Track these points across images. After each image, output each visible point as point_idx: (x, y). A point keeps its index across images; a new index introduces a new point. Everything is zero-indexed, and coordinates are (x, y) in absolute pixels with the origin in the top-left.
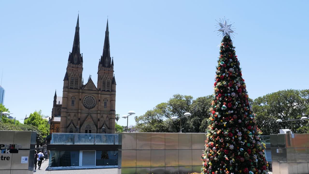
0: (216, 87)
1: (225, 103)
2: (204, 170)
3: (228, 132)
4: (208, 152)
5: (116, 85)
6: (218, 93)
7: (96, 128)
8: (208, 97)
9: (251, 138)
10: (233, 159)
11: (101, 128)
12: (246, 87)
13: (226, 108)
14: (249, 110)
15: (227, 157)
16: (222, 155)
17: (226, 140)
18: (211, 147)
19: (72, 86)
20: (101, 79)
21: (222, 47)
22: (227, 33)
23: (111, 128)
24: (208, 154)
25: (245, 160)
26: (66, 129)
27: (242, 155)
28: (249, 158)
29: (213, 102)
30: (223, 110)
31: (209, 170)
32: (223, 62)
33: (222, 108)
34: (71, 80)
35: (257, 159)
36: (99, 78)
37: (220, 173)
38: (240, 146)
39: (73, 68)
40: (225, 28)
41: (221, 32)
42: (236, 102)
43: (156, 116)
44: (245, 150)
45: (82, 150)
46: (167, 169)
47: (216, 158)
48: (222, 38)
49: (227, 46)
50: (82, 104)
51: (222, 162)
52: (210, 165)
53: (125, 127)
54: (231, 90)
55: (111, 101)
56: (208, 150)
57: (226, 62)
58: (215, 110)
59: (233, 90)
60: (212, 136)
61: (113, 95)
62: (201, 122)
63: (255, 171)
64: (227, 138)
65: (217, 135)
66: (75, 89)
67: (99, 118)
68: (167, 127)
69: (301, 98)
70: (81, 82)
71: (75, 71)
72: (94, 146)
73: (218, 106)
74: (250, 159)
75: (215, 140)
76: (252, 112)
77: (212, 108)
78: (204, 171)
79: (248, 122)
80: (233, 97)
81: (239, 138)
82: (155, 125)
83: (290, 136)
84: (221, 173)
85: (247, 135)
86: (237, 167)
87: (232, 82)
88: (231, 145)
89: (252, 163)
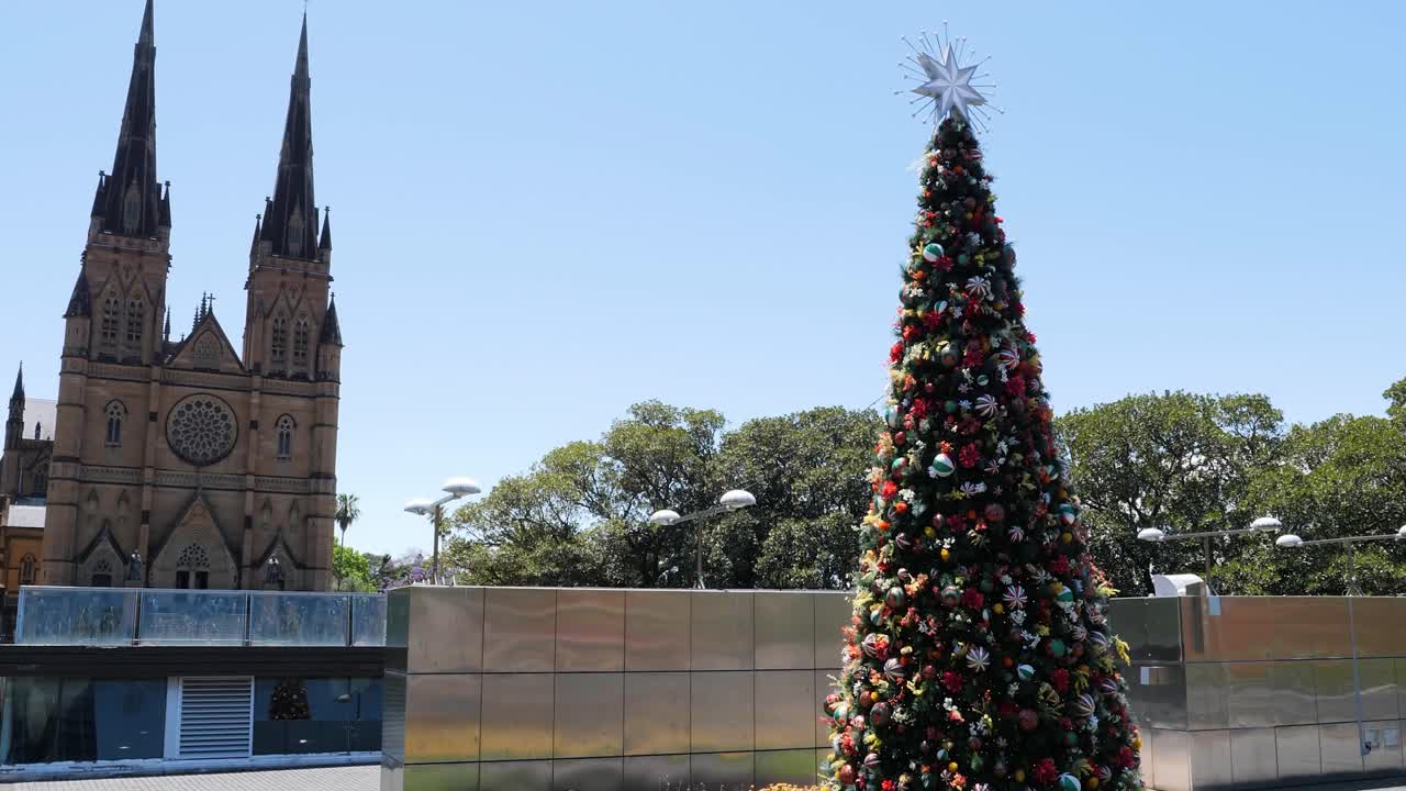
0: (900, 369)
1: (948, 445)
2: (840, 769)
3: (961, 588)
4: (859, 684)
5: (341, 346)
6: (908, 394)
7: (232, 565)
8: (797, 419)
9: (1069, 614)
10: (986, 716)
11: (258, 563)
12: (1041, 371)
13: (951, 469)
14: (1057, 482)
15: (955, 707)
16: (932, 699)
17: (951, 625)
18: (874, 659)
19: (112, 346)
20: (267, 316)
21: (932, 174)
22: (954, 108)
23: (309, 564)
24: (859, 692)
25: (1041, 721)
26: (77, 567)
27: (1028, 698)
28: (1059, 711)
29: (884, 441)
30: (939, 478)
31: (867, 773)
32: (939, 246)
33: (930, 468)
34: (107, 316)
35: (1096, 714)
36: (256, 312)
37: (922, 783)
38: (1018, 651)
39: (117, 256)
40: (945, 79)
41: (929, 99)
42: (1000, 440)
43: (546, 507)
44: (1041, 675)
45: (178, 673)
46: (634, 768)
47: (902, 713)
48: (931, 130)
49: (959, 168)
50: (162, 438)
51: (930, 731)
52: (871, 748)
53: (379, 558)
54: (975, 381)
55: (312, 428)
56: (857, 672)
57: (953, 246)
58: (895, 478)
59: (985, 383)
60: (880, 606)
61: (326, 399)
62: (762, 537)
63: (1089, 771)
64: (958, 617)
65: (907, 600)
66: (125, 362)
67: (249, 509)
68: (600, 562)
69: (1222, 432)
70: (157, 333)
71: (127, 269)
72: (247, 651)
73: (912, 459)
74: (1064, 715)
75: (897, 624)
76: (1070, 491)
77: (882, 470)
78: (837, 774)
79: (1057, 536)
80: (987, 418)
81: (1013, 615)
82: (538, 553)
83: (1204, 607)
84: (926, 785)
85: (1051, 598)
86: (1002, 753)
87: (981, 345)
88: (978, 646)
89: (1072, 737)
